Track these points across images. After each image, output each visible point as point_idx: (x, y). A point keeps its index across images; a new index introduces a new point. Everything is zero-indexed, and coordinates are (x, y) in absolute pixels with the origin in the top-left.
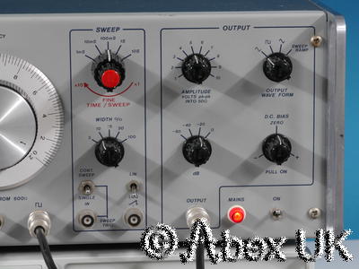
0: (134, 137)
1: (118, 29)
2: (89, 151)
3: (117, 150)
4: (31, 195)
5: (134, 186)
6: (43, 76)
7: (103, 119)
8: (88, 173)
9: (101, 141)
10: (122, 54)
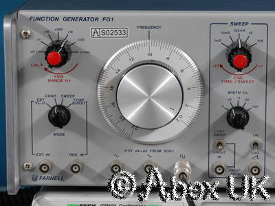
0: (257, 107)
1: (247, 23)
2: (223, 116)
3: (244, 116)
4: (177, 149)
5: (256, 144)
6: (189, 58)
7: (233, 93)
8: (221, 134)
9: (231, 110)
10: (250, 43)
